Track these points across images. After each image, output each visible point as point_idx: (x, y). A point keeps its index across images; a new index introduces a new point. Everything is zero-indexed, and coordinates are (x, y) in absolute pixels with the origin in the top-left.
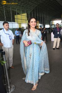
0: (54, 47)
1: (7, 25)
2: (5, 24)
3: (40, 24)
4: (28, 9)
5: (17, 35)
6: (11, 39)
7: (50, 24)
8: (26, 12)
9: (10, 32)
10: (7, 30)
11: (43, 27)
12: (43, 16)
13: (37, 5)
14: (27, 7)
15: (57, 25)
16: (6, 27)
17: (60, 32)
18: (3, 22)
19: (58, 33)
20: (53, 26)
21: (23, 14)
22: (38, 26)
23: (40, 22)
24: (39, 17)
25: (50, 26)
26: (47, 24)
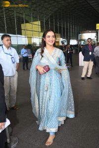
0: (83, 76)
1: (8, 40)
2: (6, 39)
3: (62, 39)
4: (42, 14)
5: (24, 56)
6: (14, 63)
7: (77, 39)
8: (40, 20)
9: (13, 51)
10: (8, 48)
11: (66, 44)
12: (67, 26)
13: (56, 9)
14: (41, 11)
15: (89, 40)
17: (93, 51)
19: (90, 53)
20: (82, 42)
21: (35, 23)
22: (58, 42)
23: (61, 35)
24: (60, 27)
25: (78, 42)
26: (73, 39)
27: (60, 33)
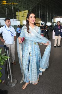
0: (55, 45)
1: (9, 22)
3: (41, 22)
4: (29, 6)
7: (51, 22)
8: (28, 9)
11: (44, 25)
12: (45, 14)
13: (38, 2)
14: (28, 4)
16: (8, 24)
18: (4, 19)
20: (55, 24)
21: (25, 11)
22: (39, 24)
23: (41, 19)
24: (41, 14)
25: (52, 24)
26: (48, 22)
27: (41, 18)
